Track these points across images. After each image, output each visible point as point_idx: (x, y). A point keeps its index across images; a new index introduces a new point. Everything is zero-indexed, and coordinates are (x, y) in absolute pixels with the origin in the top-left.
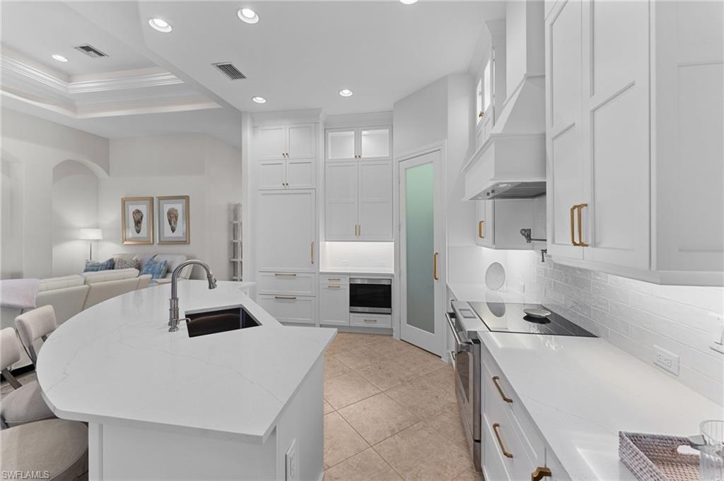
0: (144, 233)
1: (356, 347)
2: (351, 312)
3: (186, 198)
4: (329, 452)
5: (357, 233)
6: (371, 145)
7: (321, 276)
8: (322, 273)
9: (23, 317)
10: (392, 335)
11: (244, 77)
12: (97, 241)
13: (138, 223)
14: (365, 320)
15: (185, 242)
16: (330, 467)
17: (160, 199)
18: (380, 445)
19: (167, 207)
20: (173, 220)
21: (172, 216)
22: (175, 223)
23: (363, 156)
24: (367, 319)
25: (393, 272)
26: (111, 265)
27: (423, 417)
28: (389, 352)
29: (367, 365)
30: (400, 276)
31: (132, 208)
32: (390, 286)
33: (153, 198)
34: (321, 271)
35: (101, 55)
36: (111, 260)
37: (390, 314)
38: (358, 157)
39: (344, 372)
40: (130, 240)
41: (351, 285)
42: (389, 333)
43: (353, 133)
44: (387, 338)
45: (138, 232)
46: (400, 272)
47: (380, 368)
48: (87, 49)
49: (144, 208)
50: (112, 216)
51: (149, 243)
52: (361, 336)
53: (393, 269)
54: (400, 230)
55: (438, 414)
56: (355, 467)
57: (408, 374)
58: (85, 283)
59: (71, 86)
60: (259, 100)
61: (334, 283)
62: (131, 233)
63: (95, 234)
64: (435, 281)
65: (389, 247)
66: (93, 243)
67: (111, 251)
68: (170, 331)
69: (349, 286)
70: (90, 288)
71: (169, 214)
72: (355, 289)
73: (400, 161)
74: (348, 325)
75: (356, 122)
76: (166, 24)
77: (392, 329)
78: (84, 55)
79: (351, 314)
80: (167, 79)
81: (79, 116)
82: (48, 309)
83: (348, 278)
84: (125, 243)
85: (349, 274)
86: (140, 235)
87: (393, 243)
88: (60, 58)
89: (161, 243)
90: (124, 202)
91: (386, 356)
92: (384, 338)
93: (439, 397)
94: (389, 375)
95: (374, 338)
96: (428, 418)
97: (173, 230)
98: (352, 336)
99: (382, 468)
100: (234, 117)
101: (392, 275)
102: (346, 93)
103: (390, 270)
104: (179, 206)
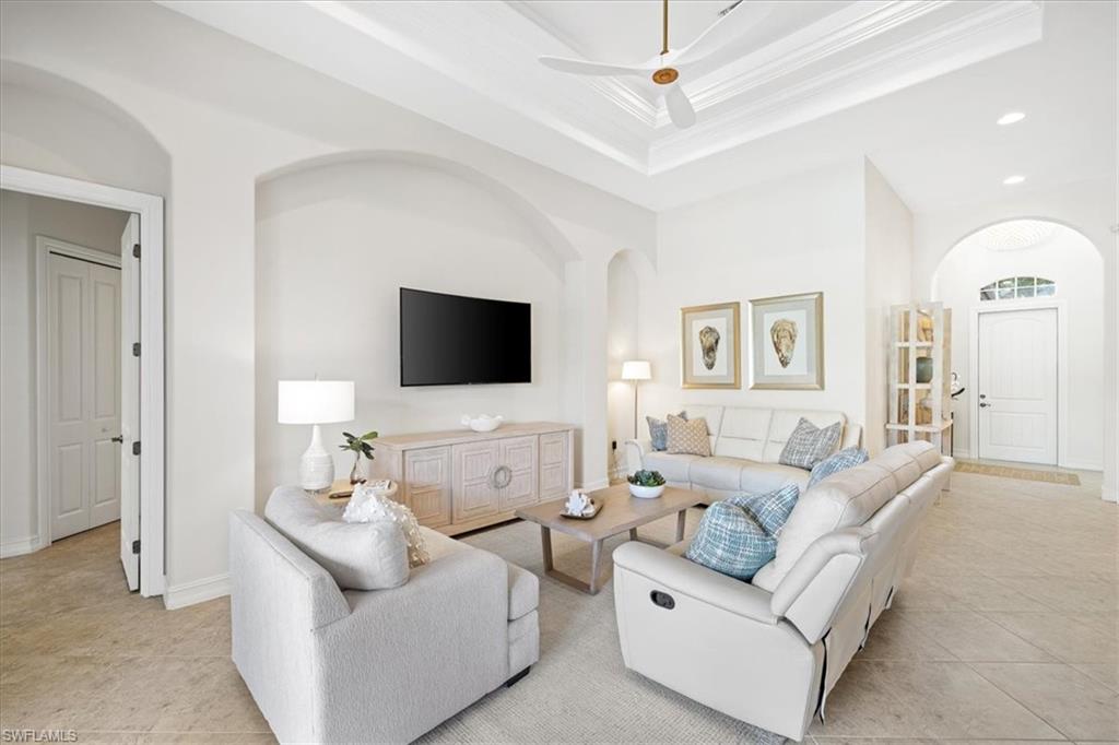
3: (817, 297)
13: (710, 350)
15: (813, 386)
17: (757, 303)
20: (784, 343)
21: (783, 336)
22: (790, 349)
31: (698, 325)
33: (740, 305)
40: (694, 381)
45: (710, 366)
49: (721, 323)
50: (661, 342)
62: (695, 369)
71: (774, 330)
81: (651, 172)
84: (685, 386)
86: (712, 372)
89: (758, 387)
90: (685, 313)
97: (784, 363)
104: (800, 319)
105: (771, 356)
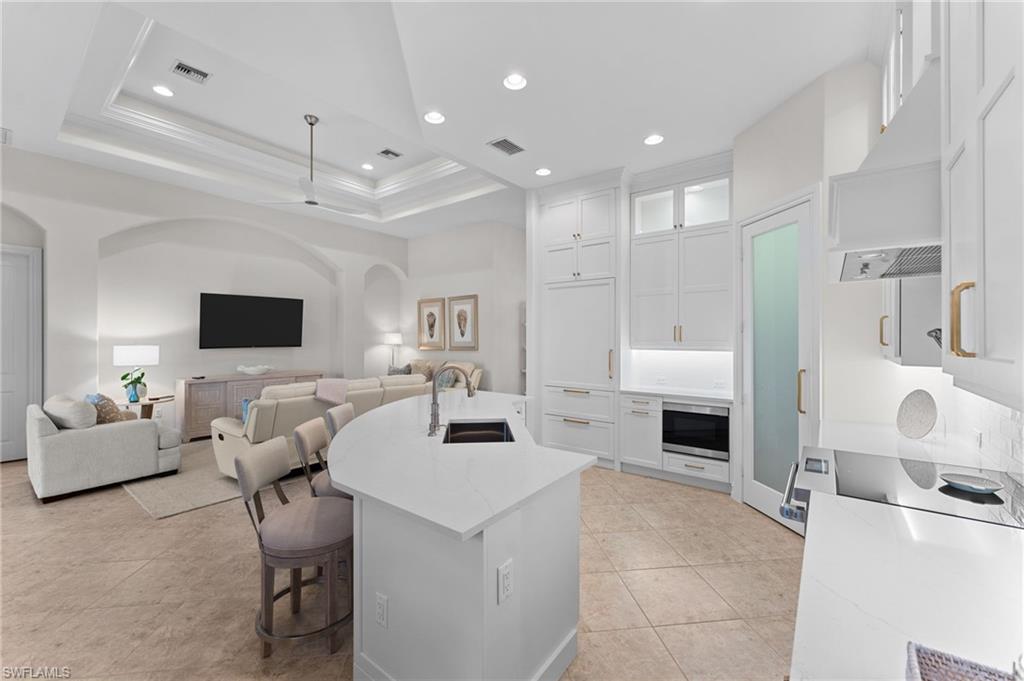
0: (436, 337)
1: (667, 500)
2: (664, 450)
3: (475, 297)
4: (594, 615)
5: (677, 337)
6: (698, 205)
7: (622, 396)
8: (623, 393)
9: (332, 411)
10: (730, 494)
11: (521, 150)
12: (398, 346)
13: (431, 326)
14: (686, 465)
15: (474, 348)
16: (590, 631)
17: (452, 299)
18: (666, 630)
19: (457, 308)
20: (463, 322)
21: (462, 318)
22: (465, 326)
23: (687, 224)
24: (688, 463)
25: (732, 398)
26: (408, 370)
27: (747, 615)
28: (717, 516)
29: (677, 527)
30: (743, 404)
31: (426, 311)
32: (727, 418)
33: (444, 300)
34: (622, 388)
35: (397, 155)
36: (409, 366)
37: (727, 461)
38: (679, 226)
39: (641, 528)
40: (425, 345)
41: (665, 412)
42: (724, 490)
43: (671, 192)
44: (721, 497)
45: (432, 336)
46: (742, 399)
47: (696, 535)
48: (386, 152)
49: (436, 311)
50: (409, 320)
51: (439, 349)
52: (680, 487)
53: (732, 393)
54: (742, 332)
55: (773, 618)
56: (622, 641)
57: (740, 551)
58: (381, 386)
59: (376, 192)
60: (544, 172)
61: (639, 407)
62: (426, 338)
63: (396, 339)
64: (800, 415)
65: (724, 359)
66: (396, 348)
67: (409, 356)
68: (429, 435)
69: (661, 414)
70: (384, 392)
71: (459, 316)
72: (669, 417)
73: (743, 226)
74: (660, 468)
75: (675, 177)
76: (439, 115)
77: (730, 484)
78: (384, 159)
79: (664, 453)
80: (451, 167)
81: (383, 221)
82: (349, 405)
83: (660, 401)
84: (421, 348)
85: (662, 396)
86: (433, 340)
87: (732, 353)
88: (367, 167)
89: (454, 349)
90: (420, 303)
91: (711, 521)
92: (715, 496)
93: (785, 597)
94: (708, 547)
95: (698, 493)
96: (754, 618)
97: (463, 335)
98: (665, 485)
99: (659, 656)
100: (517, 197)
101: (731, 403)
102: (654, 140)
103: (728, 394)
104: (468, 307)
105: (457, 331)
